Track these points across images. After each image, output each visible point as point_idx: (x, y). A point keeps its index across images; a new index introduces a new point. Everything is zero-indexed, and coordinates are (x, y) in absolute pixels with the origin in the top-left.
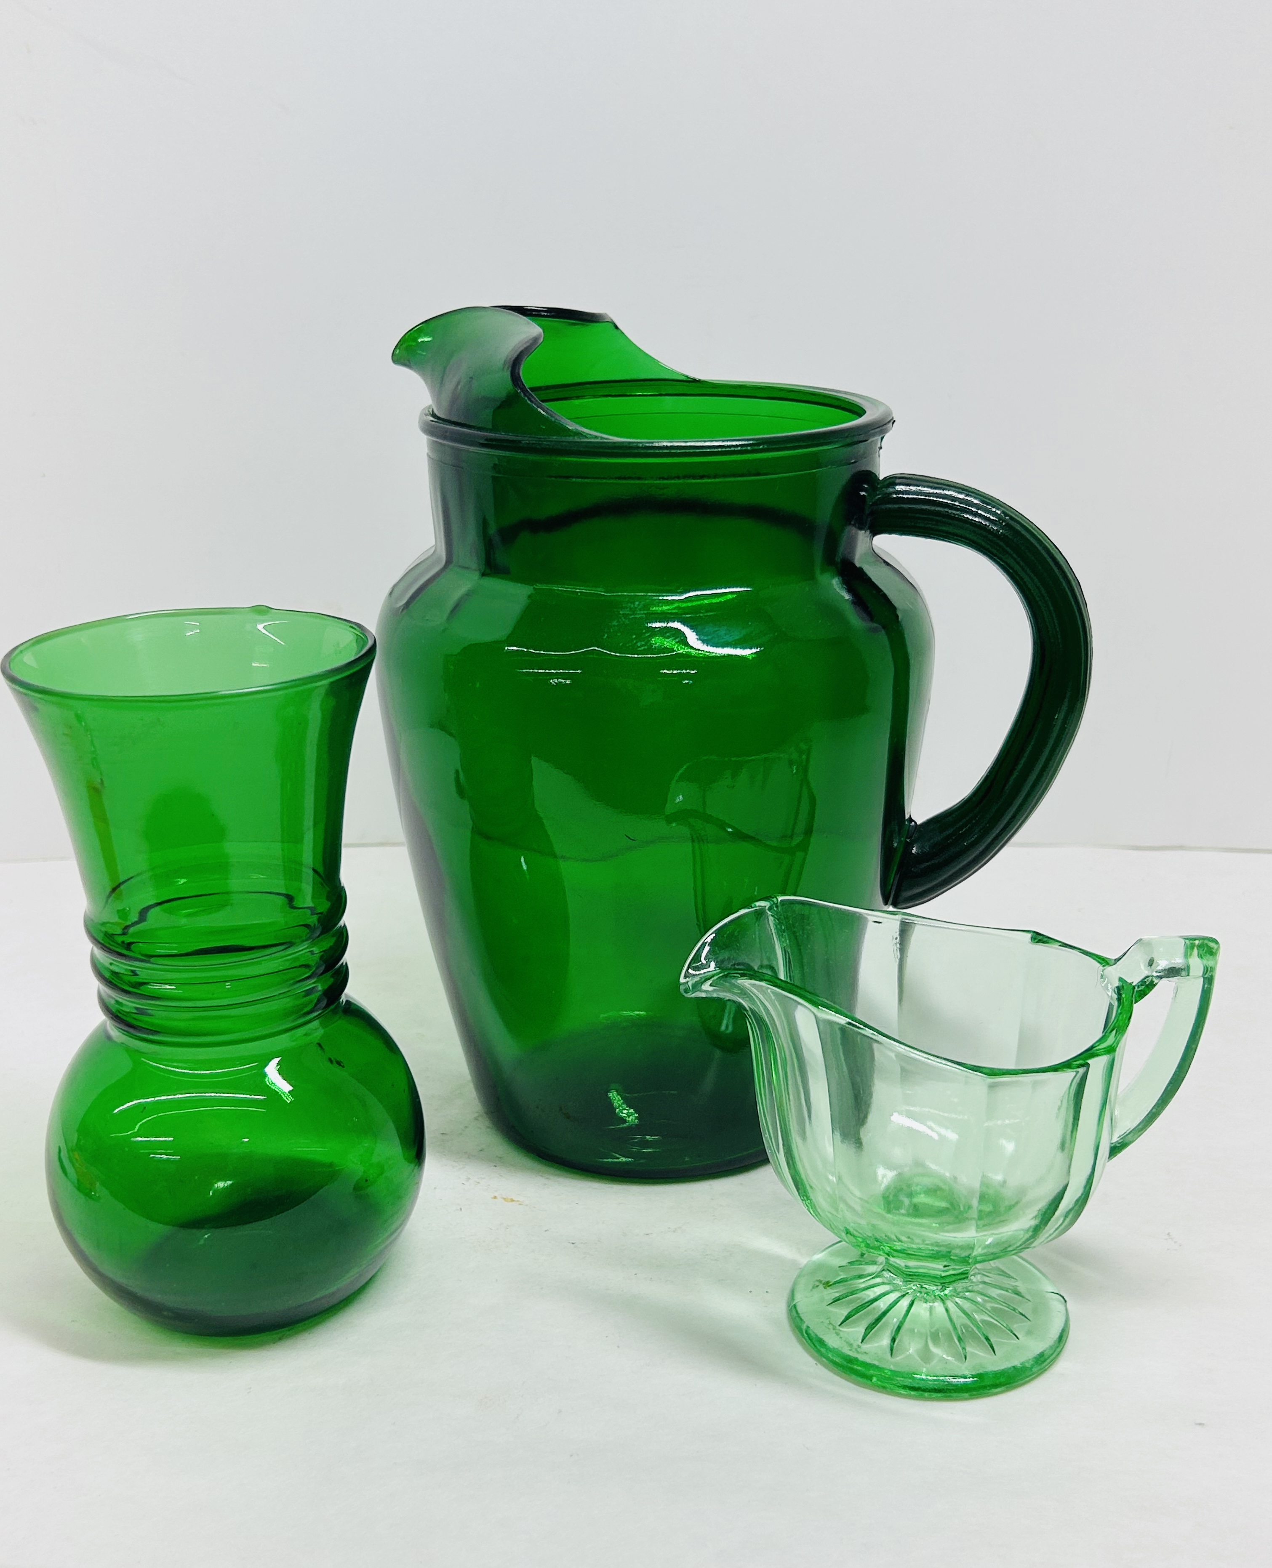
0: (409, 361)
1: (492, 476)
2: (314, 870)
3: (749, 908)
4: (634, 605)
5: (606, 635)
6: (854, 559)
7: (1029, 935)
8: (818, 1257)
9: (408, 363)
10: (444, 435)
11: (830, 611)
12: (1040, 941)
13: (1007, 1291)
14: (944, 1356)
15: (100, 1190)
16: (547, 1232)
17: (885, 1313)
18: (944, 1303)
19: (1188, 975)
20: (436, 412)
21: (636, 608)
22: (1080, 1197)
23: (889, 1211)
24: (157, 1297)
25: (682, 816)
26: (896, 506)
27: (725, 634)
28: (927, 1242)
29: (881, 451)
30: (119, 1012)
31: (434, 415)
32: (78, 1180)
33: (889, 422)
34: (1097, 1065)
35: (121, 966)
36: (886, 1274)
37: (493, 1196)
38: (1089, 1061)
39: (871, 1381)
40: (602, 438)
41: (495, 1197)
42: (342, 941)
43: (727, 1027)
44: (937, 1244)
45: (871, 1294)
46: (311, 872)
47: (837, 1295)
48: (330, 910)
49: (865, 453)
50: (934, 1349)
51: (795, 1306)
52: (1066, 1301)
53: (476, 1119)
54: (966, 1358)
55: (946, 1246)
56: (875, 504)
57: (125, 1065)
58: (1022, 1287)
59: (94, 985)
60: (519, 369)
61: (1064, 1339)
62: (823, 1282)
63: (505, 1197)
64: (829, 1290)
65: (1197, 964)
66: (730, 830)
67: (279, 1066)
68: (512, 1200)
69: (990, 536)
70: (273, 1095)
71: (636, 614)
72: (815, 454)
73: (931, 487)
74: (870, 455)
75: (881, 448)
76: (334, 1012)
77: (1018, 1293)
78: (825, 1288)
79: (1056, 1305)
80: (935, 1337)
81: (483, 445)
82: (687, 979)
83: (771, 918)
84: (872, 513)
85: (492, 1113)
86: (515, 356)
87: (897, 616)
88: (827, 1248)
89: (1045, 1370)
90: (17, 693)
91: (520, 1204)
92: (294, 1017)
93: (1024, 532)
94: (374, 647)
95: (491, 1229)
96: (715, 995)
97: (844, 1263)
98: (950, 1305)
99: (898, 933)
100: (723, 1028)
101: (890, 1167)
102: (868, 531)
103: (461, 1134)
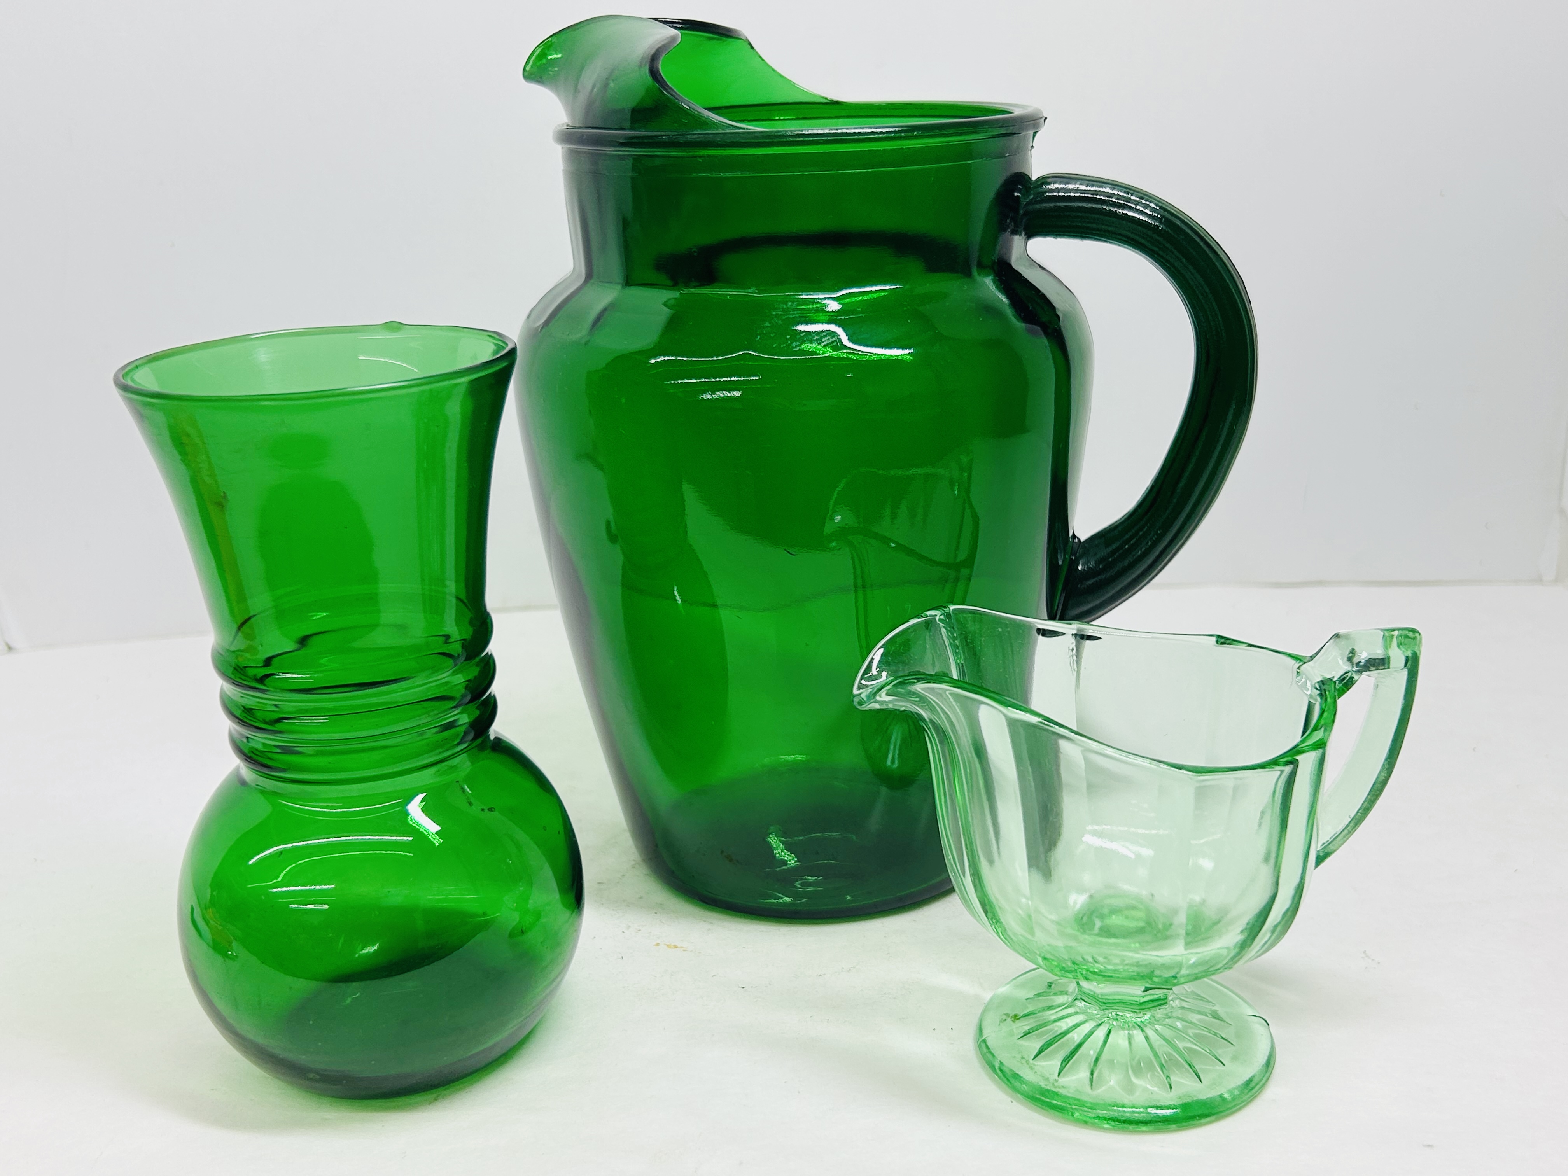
1: (632, 179)
2: (458, 599)
3: (919, 618)
4: (786, 305)
5: (759, 337)
6: (1010, 257)
7: (1214, 639)
8: (1003, 990)
9: (539, 79)
10: (580, 141)
11: (989, 310)
12: (1225, 643)
13: (1206, 1015)
14: (1149, 1086)
15: (238, 949)
16: (715, 977)
17: (1080, 1045)
18: (1143, 1031)
19: (1389, 668)
20: (571, 123)
21: (788, 308)
22: (1288, 910)
23: (1084, 932)
24: (303, 1059)
25: (843, 532)
26: (1051, 204)
28: (1127, 962)
29: (1033, 151)
30: (253, 752)
31: (568, 125)
32: (214, 942)
33: (1042, 118)
34: (1307, 761)
35: (251, 699)
36: (1081, 1004)
37: (655, 943)
38: (1298, 758)
39: (1073, 1115)
40: (747, 129)
41: (658, 944)
42: (488, 670)
43: (893, 762)
44: (1138, 964)
45: (1064, 1025)
46: (454, 600)
47: (1027, 1028)
48: (474, 637)
49: (1018, 148)
50: (1135, 1080)
51: (984, 1041)
52: (1268, 1024)
53: (633, 867)
54: (1171, 1088)
55: (1146, 966)
56: (1028, 204)
57: (261, 809)
58: (1221, 1012)
59: (226, 725)
60: (657, 64)
61: (1272, 1063)
62: (1011, 1015)
63: (668, 944)
64: (1019, 1024)
65: (1398, 657)
66: (893, 545)
67: (424, 803)
68: (676, 947)
69: (1149, 233)
70: (419, 835)
71: (790, 314)
72: (968, 145)
74: (1021, 151)
75: (1032, 147)
76: (482, 748)
77: (1218, 1018)
78: (1014, 1022)
79: (1258, 1027)
80: (1137, 1067)
81: (622, 144)
82: (861, 691)
83: (943, 630)
84: (1025, 214)
85: (651, 859)
86: (654, 51)
87: (1058, 317)
88: (1011, 981)
89: (1255, 1097)
90: (129, 401)
91: (684, 950)
92: (440, 750)
93: (1184, 227)
94: (513, 351)
95: (655, 977)
96: (891, 706)
97: (1031, 995)
98: (1150, 1033)
99: (1074, 644)
100: (887, 763)
101: (1080, 890)
102: (1023, 233)
103: (618, 882)
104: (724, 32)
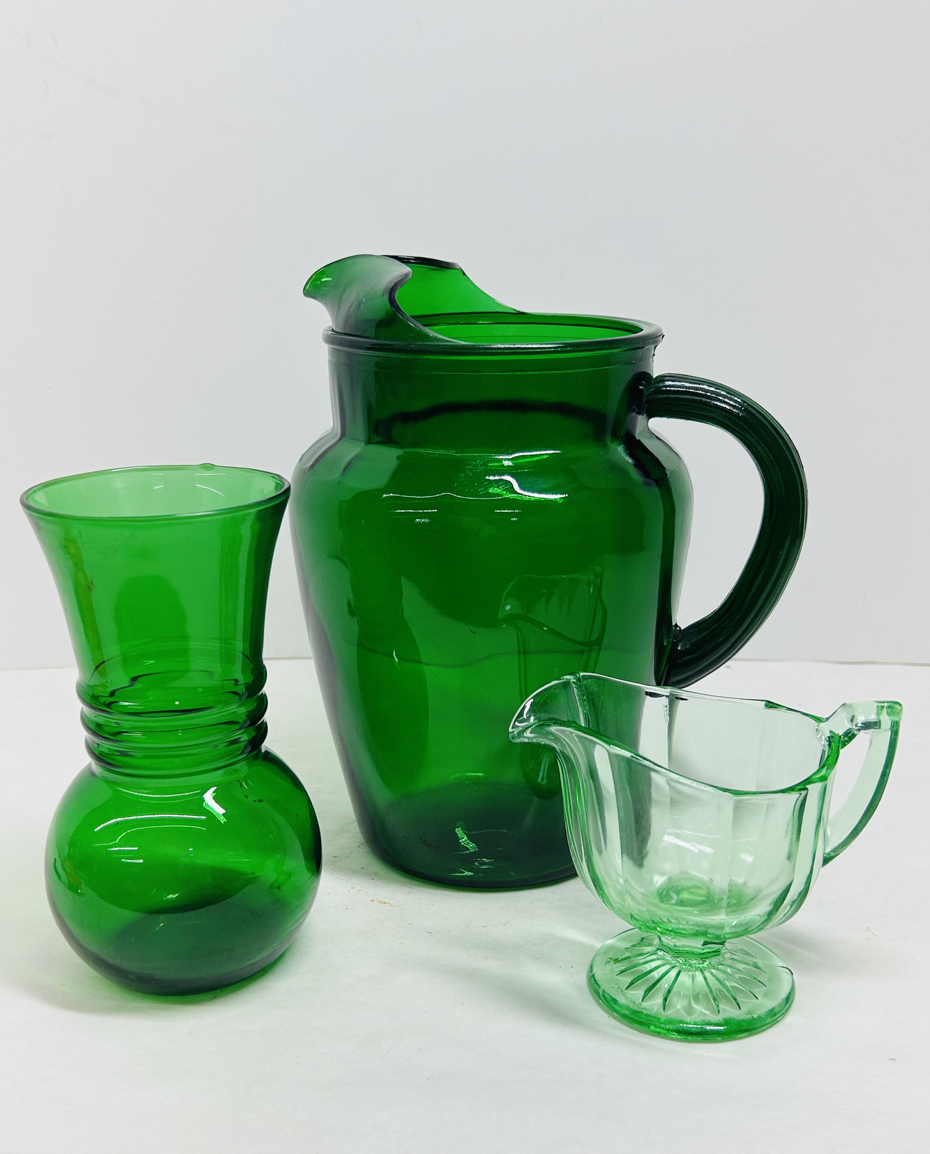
0: (315, 294)
1: (375, 372)
2: (244, 654)
3: (558, 680)
4: (476, 462)
5: (456, 483)
6: (635, 432)
7: (764, 703)
8: (610, 942)
9: (315, 296)
10: (341, 343)
11: (617, 469)
12: (771, 707)
13: (749, 965)
14: (703, 1010)
15: (84, 889)
16: (411, 925)
17: (658, 981)
18: (703, 973)
19: (880, 728)
20: (334, 329)
21: (477, 465)
22: (802, 891)
23: (662, 902)
25: (511, 618)
26: (665, 396)
27: (542, 484)
28: (691, 923)
29: (654, 357)
30: (101, 754)
31: (333, 330)
32: (69, 883)
33: (660, 335)
34: (814, 789)
35: (101, 718)
36: (660, 953)
37: (370, 900)
38: (808, 787)
39: (649, 1028)
40: (453, 342)
41: (373, 901)
42: (262, 704)
43: (542, 780)
44: (697, 924)
45: (648, 967)
46: (241, 656)
47: (623, 968)
48: (254, 682)
49: (642, 357)
50: (694, 1006)
51: (593, 976)
52: (792, 974)
53: (359, 846)
54: (719, 1013)
55: (704, 926)
56: (650, 394)
57: (105, 793)
58: (760, 963)
59: (83, 734)
60: (395, 294)
61: (791, 1000)
62: (614, 959)
63: (380, 900)
64: (618, 965)
65: (886, 721)
66: (545, 629)
67: (215, 794)
68: (385, 903)
69: (733, 418)
70: (210, 815)
71: (478, 469)
72: (607, 356)
73: (690, 383)
74: (646, 359)
75: (654, 355)
76: (256, 758)
77: (757, 967)
78: (615, 963)
79: (785, 976)
80: (696, 998)
81: (368, 349)
82: (514, 729)
83: (575, 690)
84: (648, 401)
85: (371, 842)
86: (392, 285)
87: (666, 474)
88: (616, 936)
89: (778, 1022)
90: (31, 517)
91: (391, 906)
92: (227, 758)
93: (758, 415)
94: (288, 489)
95: (369, 922)
96: (534, 741)
97: (628, 946)
98: (707, 974)
99: (668, 703)
100: (539, 780)
101: (662, 874)
102: (645, 415)
103: (347, 857)
104: (444, 265)
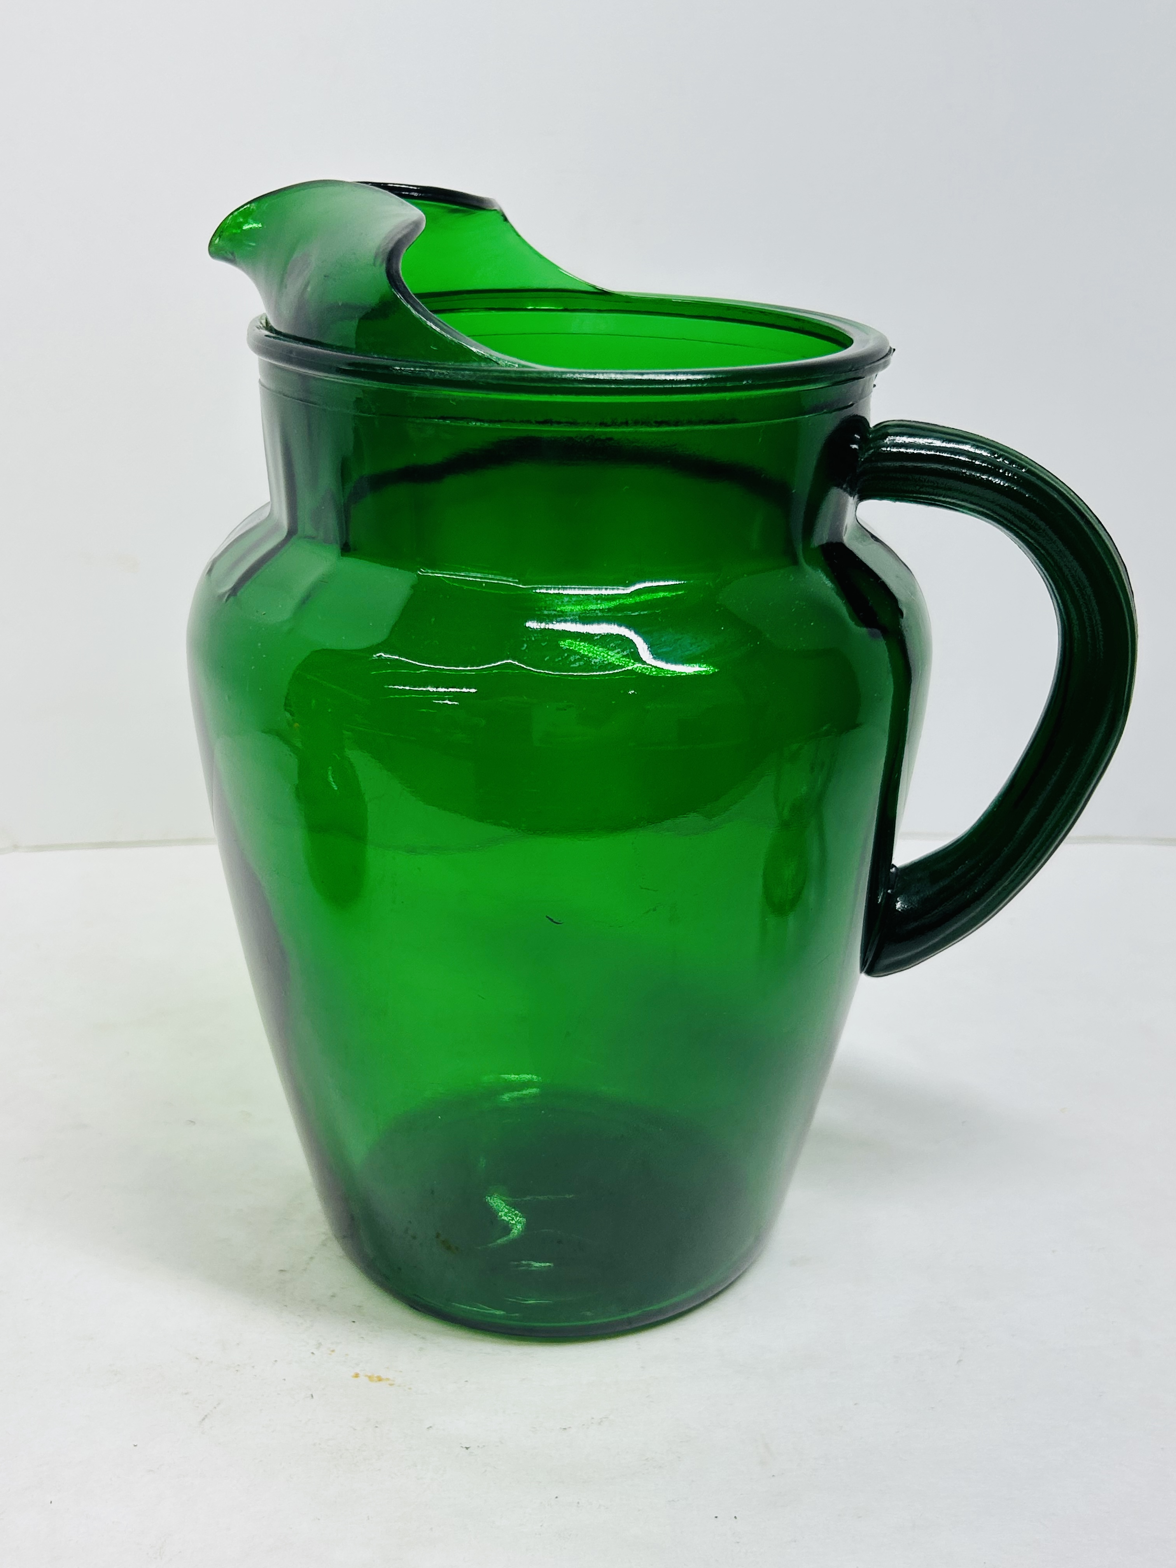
0: (232, 254)
1: (355, 416)
5: (525, 645)
9: (230, 256)
10: (287, 357)
16: (430, 1430)
20: (272, 323)
26: (898, 464)
27: (691, 645)
29: (874, 389)
31: (268, 327)
37: (353, 1374)
40: (518, 365)
41: (357, 1375)
53: (324, 1244)
56: (870, 460)
60: (397, 264)
63: (369, 1375)
68: (380, 1379)
73: (944, 440)
74: (860, 395)
75: (875, 385)
81: (344, 372)
84: (864, 473)
85: (344, 1237)
86: (391, 245)
87: (900, 612)
91: (391, 1385)
95: (355, 1429)
102: (856, 496)
103: (305, 1270)
104: (476, 204)
